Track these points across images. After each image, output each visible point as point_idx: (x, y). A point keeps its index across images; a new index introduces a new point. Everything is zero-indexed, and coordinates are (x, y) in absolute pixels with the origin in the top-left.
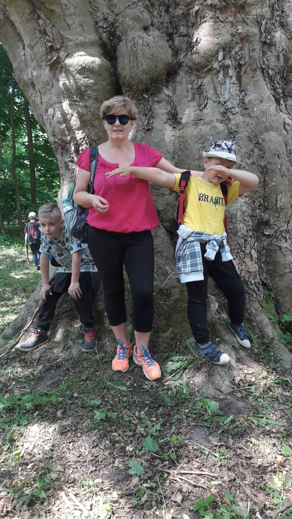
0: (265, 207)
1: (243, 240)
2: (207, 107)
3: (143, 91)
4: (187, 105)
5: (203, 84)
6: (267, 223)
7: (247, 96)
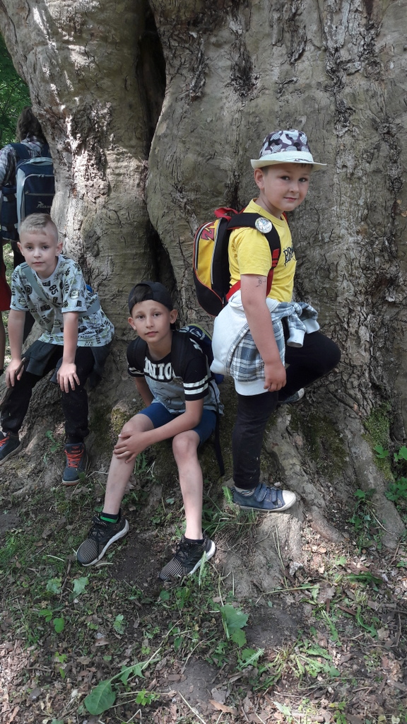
0: (391, 252)
1: (346, 311)
2: (304, 58)
3: (189, 24)
4: (269, 51)
5: (299, 12)
6: (392, 282)
7: (379, 38)
